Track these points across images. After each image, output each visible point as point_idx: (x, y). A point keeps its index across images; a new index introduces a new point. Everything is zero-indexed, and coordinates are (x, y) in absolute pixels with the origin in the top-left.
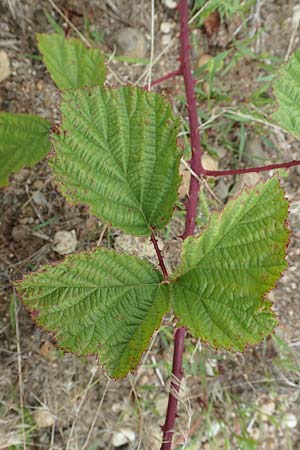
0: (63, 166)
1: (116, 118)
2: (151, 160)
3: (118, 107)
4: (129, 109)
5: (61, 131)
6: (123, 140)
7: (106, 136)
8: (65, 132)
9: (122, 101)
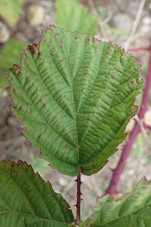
0: (23, 81)
1: (89, 63)
2: (105, 108)
3: (94, 55)
4: (102, 61)
5: (37, 51)
6: (87, 82)
7: (74, 74)
8: (39, 54)
9: (99, 52)
